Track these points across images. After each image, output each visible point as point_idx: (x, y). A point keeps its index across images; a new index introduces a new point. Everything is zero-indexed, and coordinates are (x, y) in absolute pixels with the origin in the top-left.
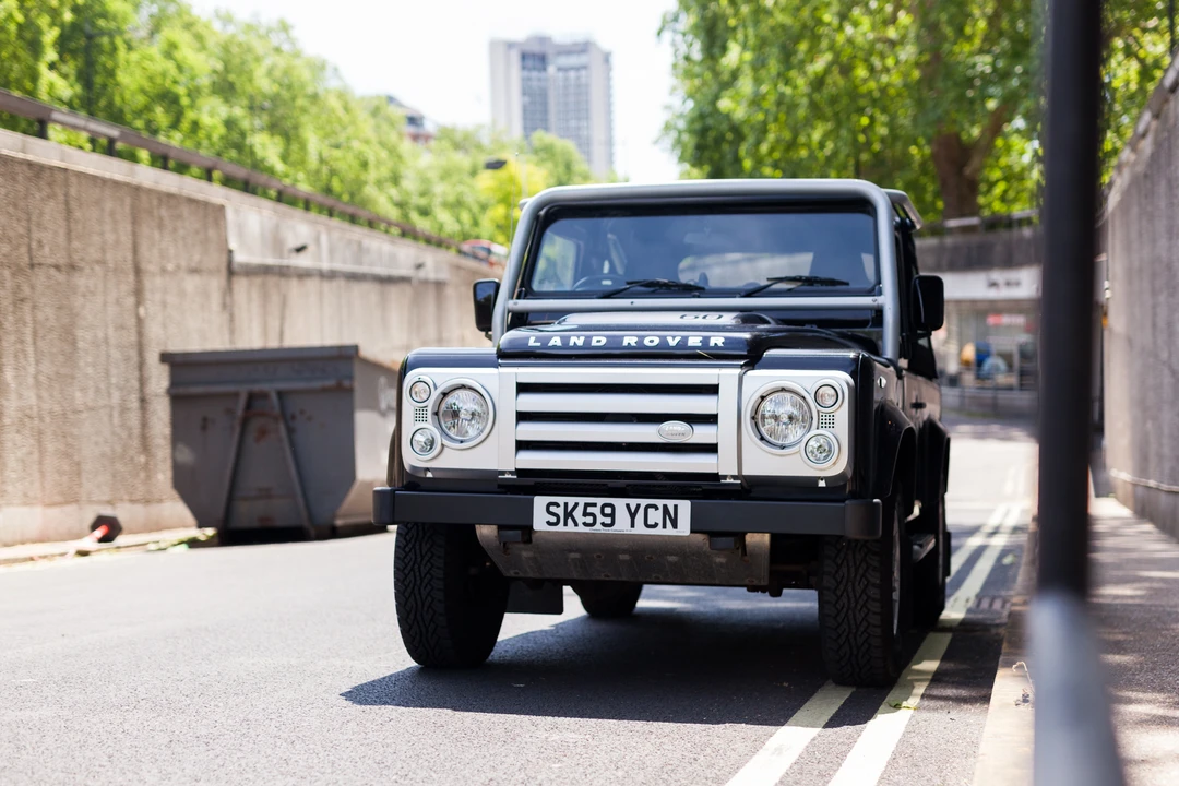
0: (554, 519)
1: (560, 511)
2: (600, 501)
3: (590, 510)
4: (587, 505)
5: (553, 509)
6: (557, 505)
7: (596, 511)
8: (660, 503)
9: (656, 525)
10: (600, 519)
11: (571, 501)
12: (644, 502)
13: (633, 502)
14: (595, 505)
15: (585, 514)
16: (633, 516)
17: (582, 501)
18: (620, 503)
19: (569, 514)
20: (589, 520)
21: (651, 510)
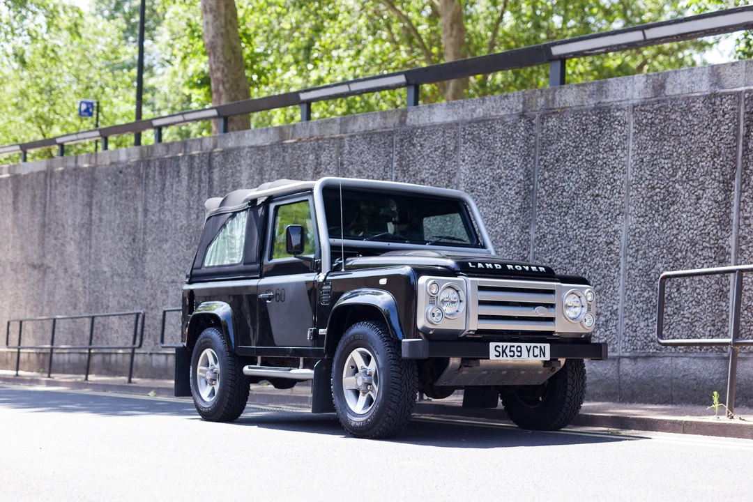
0: (498, 354)
1: (500, 350)
2: (516, 344)
3: (512, 349)
4: (511, 347)
5: (497, 349)
6: (499, 347)
7: (514, 349)
8: (538, 345)
9: (537, 356)
10: (516, 353)
11: (505, 344)
12: (533, 345)
13: (529, 345)
14: (514, 346)
15: (510, 351)
16: (529, 351)
17: (509, 344)
18: (523, 345)
19: (504, 351)
20: (512, 354)
21: (535, 348)
